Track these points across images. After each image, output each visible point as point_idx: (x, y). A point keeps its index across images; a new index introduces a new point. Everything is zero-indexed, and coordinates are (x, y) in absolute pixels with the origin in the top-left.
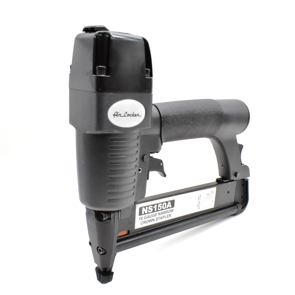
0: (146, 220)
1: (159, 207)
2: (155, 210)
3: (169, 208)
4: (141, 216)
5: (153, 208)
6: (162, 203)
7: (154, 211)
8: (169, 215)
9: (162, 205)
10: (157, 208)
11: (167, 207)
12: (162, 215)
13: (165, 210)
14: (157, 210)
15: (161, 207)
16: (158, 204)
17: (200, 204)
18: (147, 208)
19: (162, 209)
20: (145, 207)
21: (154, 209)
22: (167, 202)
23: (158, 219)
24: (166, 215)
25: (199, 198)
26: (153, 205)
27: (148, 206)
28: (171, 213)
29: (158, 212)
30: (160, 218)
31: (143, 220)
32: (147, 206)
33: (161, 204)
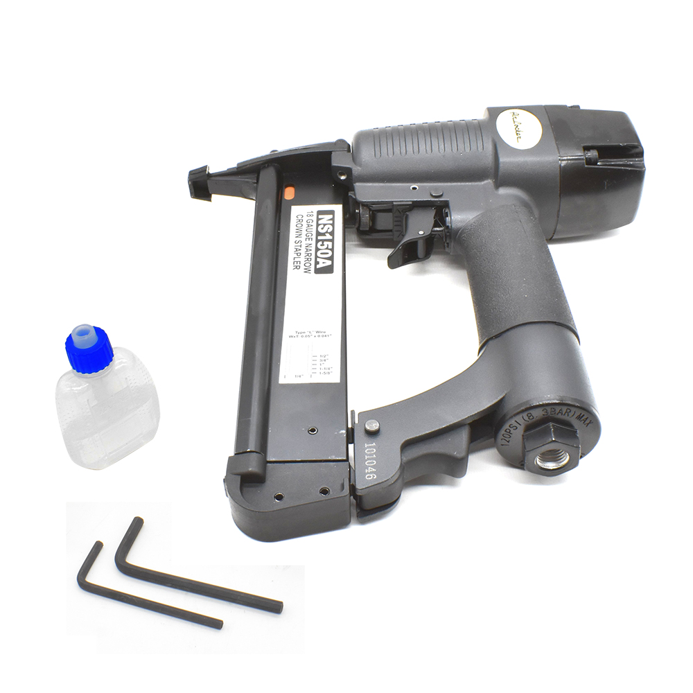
0: (305, 223)
1: (325, 243)
2: (320, 238)
3: (317, 263)
4: (315, 214)
5: (327, 232)
6: (332, 250)
7: (318, 234)
8: (298, 264)
9: (327, 248)
10: (323, 241)
11: (318, 260)
12: (303, 251)
13: (313, 257)
14: (317, 241)
15: (325, 247)
16: (332, 241)
17: (304, 338)
18: (331, 222)
19: (317, 250)
20: (333, 219)
21: (324, 234)
22: (331, 258)
23: (299, 244)
24: (302, 259)
25: (321, 334)
26: (332, 234)
27: (333, 225)
28: (303, 267)
29: (314, 242)
30: (299, 248)
31: (305, 219)
32: (334, 222)
33: (330, 247)
